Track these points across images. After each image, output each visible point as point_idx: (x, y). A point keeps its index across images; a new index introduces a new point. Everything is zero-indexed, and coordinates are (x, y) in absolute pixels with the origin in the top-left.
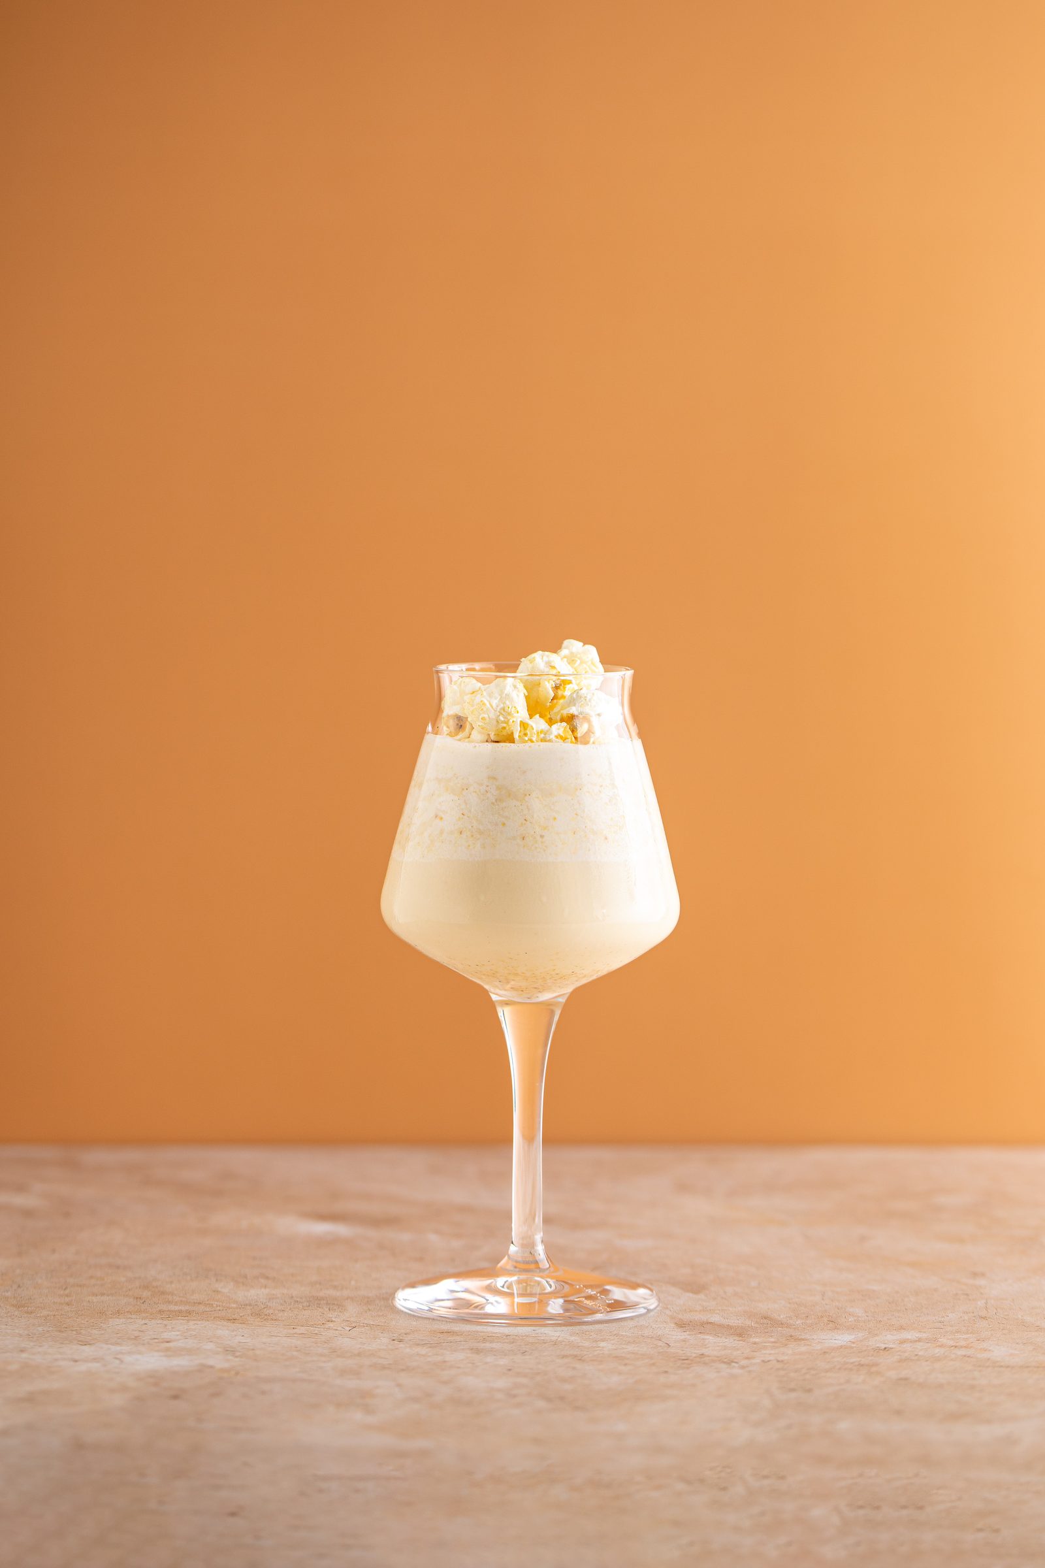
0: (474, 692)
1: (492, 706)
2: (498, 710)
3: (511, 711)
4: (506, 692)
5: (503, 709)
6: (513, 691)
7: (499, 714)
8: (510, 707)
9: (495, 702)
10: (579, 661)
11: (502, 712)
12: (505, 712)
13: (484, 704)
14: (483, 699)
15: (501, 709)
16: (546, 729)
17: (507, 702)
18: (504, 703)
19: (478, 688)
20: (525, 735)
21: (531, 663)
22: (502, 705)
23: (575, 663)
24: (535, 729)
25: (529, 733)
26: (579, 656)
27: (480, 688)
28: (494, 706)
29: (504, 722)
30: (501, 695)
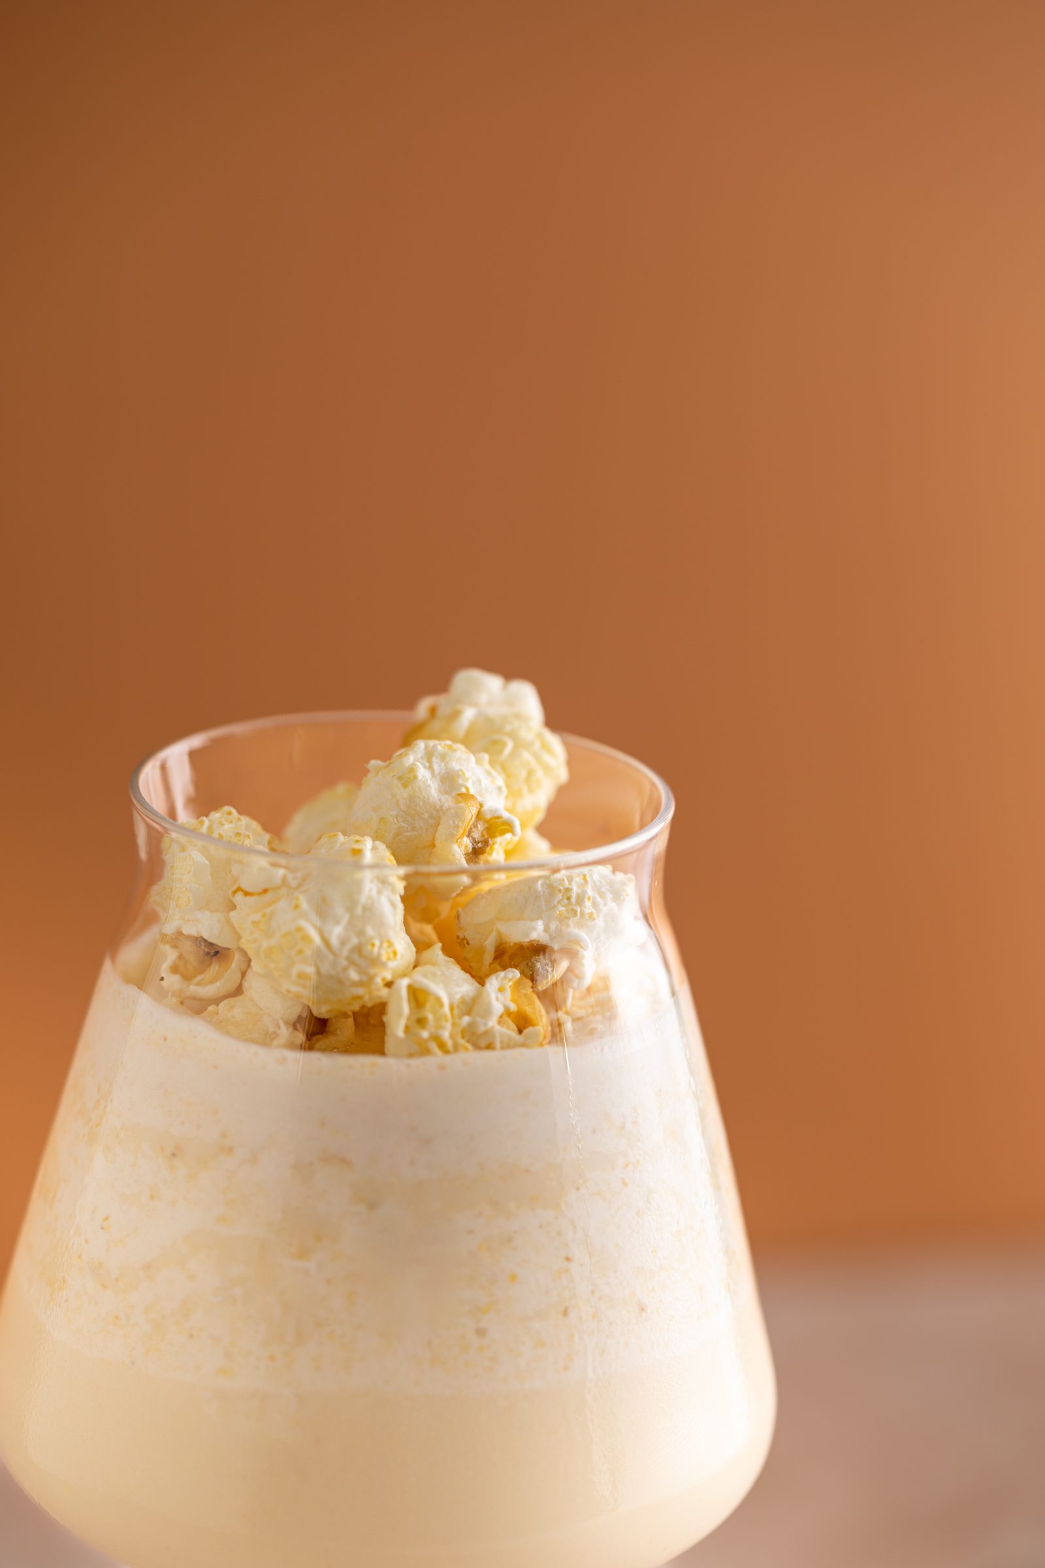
0: (265, 891)
1: (326, 942)
2: (345, 952)
3: (379, 954)
4: (363, 899)
5: (359, 949)
6: (379, 892)
7: (345, 963)
8: (377, 943)
9: (336, 932)
10: (510, 745)
11: (355, 957)
12: (363, 957)
13: (306, 938)
14: (303, 923)
15: (352, 951)
16: (471, 994)
17: (370, 931)
18: (361, 933)
19: (279, 881)
20: (421, 1022)
21: (405, 786)
22: (355, 940)
23: (500, 752)
24: (446, 1001)
25: (430, 1017)
26: (508, 728)
27: (284, 879)
28: (334, 941)
29: (360, 984)
30: (350, 909)
